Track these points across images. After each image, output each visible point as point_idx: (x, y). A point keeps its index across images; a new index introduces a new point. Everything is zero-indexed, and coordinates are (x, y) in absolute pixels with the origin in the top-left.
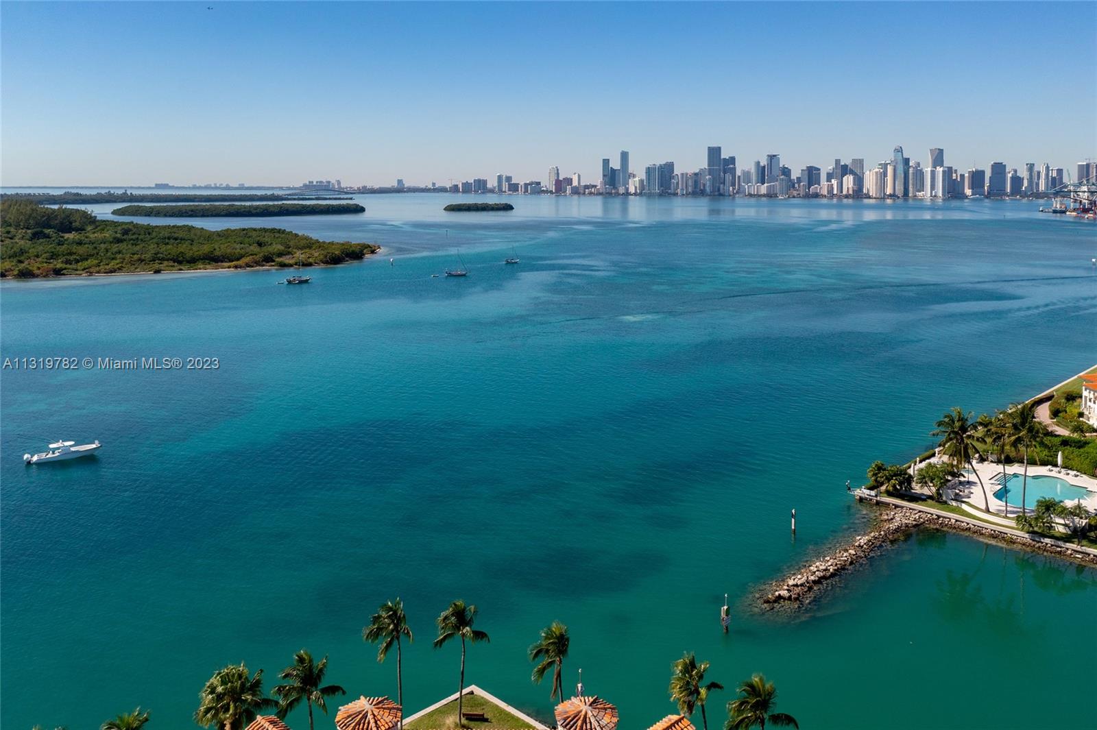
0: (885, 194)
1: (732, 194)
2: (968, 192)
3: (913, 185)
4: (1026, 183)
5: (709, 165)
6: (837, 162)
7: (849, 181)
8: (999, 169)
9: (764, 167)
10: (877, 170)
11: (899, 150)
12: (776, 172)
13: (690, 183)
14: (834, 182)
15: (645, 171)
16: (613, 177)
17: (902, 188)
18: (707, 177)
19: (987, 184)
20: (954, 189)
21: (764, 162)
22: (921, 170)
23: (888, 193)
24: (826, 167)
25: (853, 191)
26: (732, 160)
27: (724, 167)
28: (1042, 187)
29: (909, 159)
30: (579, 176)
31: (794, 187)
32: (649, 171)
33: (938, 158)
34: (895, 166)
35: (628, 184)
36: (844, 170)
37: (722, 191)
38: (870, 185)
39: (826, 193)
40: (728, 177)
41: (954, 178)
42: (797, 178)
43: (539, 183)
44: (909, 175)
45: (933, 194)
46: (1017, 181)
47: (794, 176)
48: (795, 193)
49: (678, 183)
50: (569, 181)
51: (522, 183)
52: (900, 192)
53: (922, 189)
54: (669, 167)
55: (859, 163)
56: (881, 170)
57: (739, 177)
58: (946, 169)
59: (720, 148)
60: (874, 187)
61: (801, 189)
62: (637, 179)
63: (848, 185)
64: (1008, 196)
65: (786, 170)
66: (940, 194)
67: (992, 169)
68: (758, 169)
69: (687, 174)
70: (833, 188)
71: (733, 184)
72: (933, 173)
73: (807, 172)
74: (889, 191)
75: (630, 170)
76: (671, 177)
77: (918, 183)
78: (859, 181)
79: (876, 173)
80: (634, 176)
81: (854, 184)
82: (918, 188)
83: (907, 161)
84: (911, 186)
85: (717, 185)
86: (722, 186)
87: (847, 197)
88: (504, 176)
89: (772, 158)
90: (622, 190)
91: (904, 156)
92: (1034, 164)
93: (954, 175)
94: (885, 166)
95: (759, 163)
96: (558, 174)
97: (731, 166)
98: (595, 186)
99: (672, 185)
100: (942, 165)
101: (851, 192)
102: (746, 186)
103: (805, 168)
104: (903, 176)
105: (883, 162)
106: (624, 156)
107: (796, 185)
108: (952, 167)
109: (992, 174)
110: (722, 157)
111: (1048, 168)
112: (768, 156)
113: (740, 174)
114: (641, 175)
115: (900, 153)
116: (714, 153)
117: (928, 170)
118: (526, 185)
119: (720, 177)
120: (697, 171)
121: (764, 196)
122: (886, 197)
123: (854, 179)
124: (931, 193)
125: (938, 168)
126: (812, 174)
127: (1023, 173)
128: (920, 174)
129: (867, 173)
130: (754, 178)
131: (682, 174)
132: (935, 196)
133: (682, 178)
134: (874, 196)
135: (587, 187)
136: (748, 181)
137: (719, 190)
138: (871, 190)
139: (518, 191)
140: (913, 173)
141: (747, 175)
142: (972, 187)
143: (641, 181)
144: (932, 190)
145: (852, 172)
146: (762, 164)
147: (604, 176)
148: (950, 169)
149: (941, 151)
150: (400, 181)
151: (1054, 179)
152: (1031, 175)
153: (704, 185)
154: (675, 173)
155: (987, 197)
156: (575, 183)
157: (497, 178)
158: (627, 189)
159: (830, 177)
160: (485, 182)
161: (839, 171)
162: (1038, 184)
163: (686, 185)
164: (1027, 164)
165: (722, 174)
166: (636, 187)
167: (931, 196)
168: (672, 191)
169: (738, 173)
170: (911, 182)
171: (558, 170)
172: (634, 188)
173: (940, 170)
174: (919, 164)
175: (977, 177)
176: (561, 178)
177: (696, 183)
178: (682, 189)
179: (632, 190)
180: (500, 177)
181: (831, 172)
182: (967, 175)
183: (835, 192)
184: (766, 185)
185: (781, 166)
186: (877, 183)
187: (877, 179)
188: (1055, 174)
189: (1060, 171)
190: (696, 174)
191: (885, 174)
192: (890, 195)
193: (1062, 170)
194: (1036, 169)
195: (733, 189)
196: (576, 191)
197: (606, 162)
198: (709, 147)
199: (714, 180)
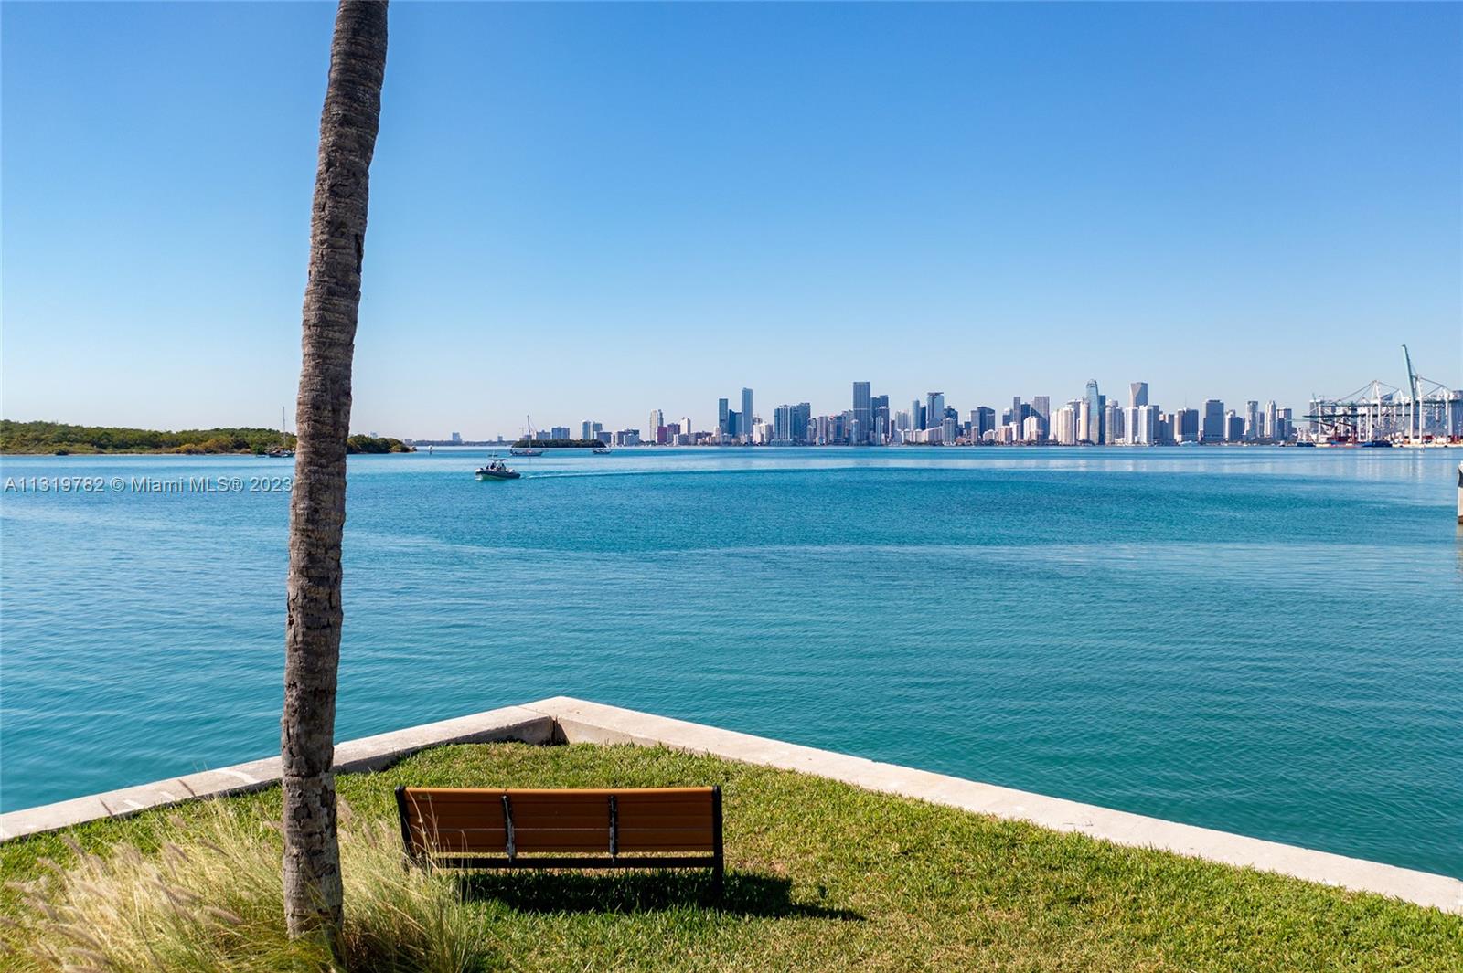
0: (1076, 440)
1: (884, 443)
2: (1178, 437)
3: (1111, 429)
4: (1247, 427)
5: (855, 406)
6: (1017, 400)
7: (1031, 425)
8: (1215, 408)
9: (925, 408)
10: (1068, 409)
11: (1094, 385)
12: (939, 415)
13: (831, 429)
14: (1013, 425)
15: (773, 414)
16: (733, 424)
17: (1098, 435)
18: (853, 422)
19: (1201, 429)
20: (1162, 434)
21: (924, 403)
22: (1120, 411)
23: (1080, 439)
24: (1002, 408)
25: (1038, 436)
26: (884, 400)
27: (874, 408)
28: (1268, 431)
29: (1105, 396)
30: (689, 422)
31: (961, 434)
32: (778, 413)
33: (1141, 396)
34: (1089, 404)
35: (752, 432)
36: (1026, 411)
37: (871, 440)
38: (1058, 429)
39: (1003, 440)
40: (880, 421)
41: (1161, 419)
42: (966, 423)
43: (636, 432)
44: (1106, 419)
45: (1136, 440)
46: (1237, 423)
47: (961, 422)
48: (965, 440)
49: (815, 430)
50: (677, 428)
51: (614, 432)
52: (1095, 437)
53: (1121, 433)
54: (805, 409)
55: (1044, 401)
56: (1073, 409)
57: (893, 422)
58: (1152, 408)
59: (868, 383)
60: (1064, 431)
61: (973, 434)
62: (763, 425)
63: (1030, 428)
64: (1227, 442)
65: (952, 413)
66: (1144, 440)
67: (1207, 407)
68: (917, 411)
69: (827, 418)
70: (1012, 433)
71: (886, 431)
72: (1135, 414)
73: (978, 414)
74: (1082, 436)
75: (755, 414)
76: (807, 422)
77: (1117, 427)
78: (1044, 424)
79: (1066, 412)
80: (760, 421)
81: (1038, 428)
82: (1117, 432)
83: (1102, 399)
84: (1107, 431)
85: (866, 431)
86: (871, 432)
87: (1029, 443)
88: (592, 424)
89: (935, 397)
90: (744, 439)
91: (1100, 394)
92: (1257, 403)
93: (1161, 416)
94: (1077, 405)
95: (918, 403)
96: (662, 419)
97: (883, 408)
98: (710, 434)
99: (808, 433)
100: (1146, 404)
101: (1034, 438)
102: (903, 434)
103: (976, 409)
104: (1098, 417)
105: (1073, 401)
106: (747, 396)
107: (965, 432)
108: (1158, 406)
109: (1207, 415)
110: (871, 396)
111: (1274, 407)
112: (930, 394)
113: (894, 419)
114: (768, 419)
115: (1095, 389)
116: (861, 390)
117: (1128, 411)
118: (621, 434)
119: (869, 422)
120: (840, 414)
121: (925, 443)
122: (1078, 443)
123: (1038, 421)
124: (1133, 438)
125: (1141, 407)
126: (985, 417)
127: (1245, 415)
128: (1118, 416)
129: (1053, 415)
130: (912, 422)
131: (821, 418)
132: (1138, 443)
133: (822, 423)
134: (1063, 442)
135: (699, 435)
136: (905, 426)
137: (868, 438)
138: (1059, 434)
139: (610, 442)
140: (1111, 414)
141: (903, 419)
142: (1183, 432)
143: (769, 428)
144: (1136, 433)
145: (1035, 413)
146: (922, 405)
147: (721, 421)
149: (1145, 386)
150: (455, 435)
152: (1254, 416)
153: (849, 432)
154: (812, 417)
155: (1201, 444)
156: (684, 431)
157: (582, 426)
158: (751, 438)
159: (1006, 420)
160: (567, 431)
161: (1019, 412)
162: (1262, 428)
163: (827, 431)
164: (1249, 403)
165: (872, 418)
166: (762, 435)
167: (1133, 443)
168: (809, 440)
169: (892, 417)
170: (1107, 425)
171: (661, 414)
172: (759, 436)
173: (1143, 409)
174: (1117, 404)
175: (1189, 419)
176: (665, 425)
177: (839, 429)
178: (821, 437)
179: (757, 439)
180: (586, 425)
181: (1008, 414)
182: (1176, 416)
183: (1014, 439)
184: (927, 430)
185: (946, 407)
186: (1066, 427)
187: (1066, 420)
188: (1282, 415)
189: (1288, 412)
190: (839, 418)
191: (1077, 415)
192: (1084, 441)
193: (1290, 410)
194: (1260, 409)
195: (886, 437)
196: (685, 440)
197: (723, 403)
198: (855, 383)
199: (861, 426)
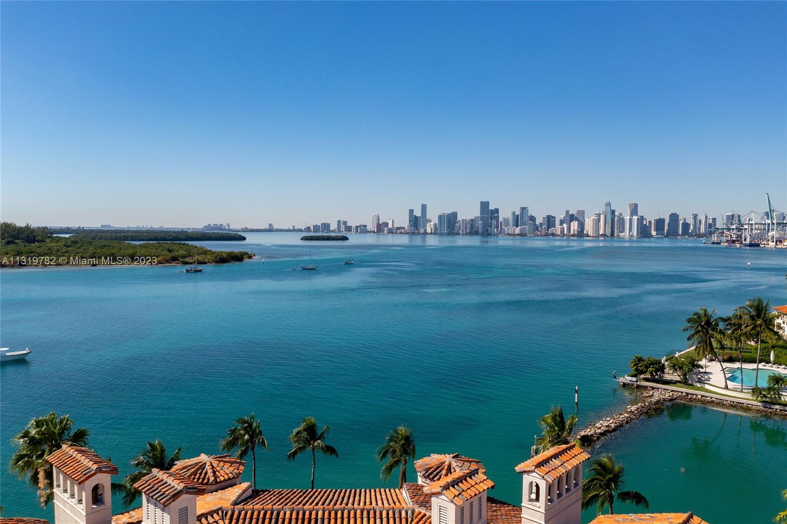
0: (598, 234)
1: (496, 234)
2: (654, 233)
3: (617, 228)
4: (692, 227)
5: (481, 214)
6: (567, 212)
7: (575, 225)
8: (674, 217)
9: (518, 215)
10: (594, 217)
11: (609, 204)
12: (526, 219)
13: (468, 226)
14: (565, 226)
15: (437, 218)
16: (416, 222)
17: (610, 231)
18: (480, 222)
19: (666, 228)
20: (644, 231)
21: (518, 212)
22: (623, 218)
23: (601, 234)
24: (560, 216)
25: (578, 232)
26: (497, 211)
27: (491, 215)
28: (702, 230)
29: (615, 210)
30: (393, 221)
31: (538, 229)
32: (440, 217)
33: (634, 210)
34: (605, 215)
35: (426, 227)
36: (572, 218)
37: (489, 232)
38: (589, 228)
39: (559, 233)
40: (494, 222)
41: (645, 223)
42: (540, 223)
43: (365, 226)
44: (614, 221)
45: (631, 234)
46: (686, 226)
47: (538, 223)
48: (539, 233)
49: (460, 226)
50: (386, 224)
51: (354, 226)
52: (608, 233)
53: (623, 231)
54: (454, 215)
55: (582, 213)
56: (597, 218)
57: (501, 222)
58: (640, 217)
59: (488, 202)
60: (592, 229)
61: (543, 230)
62: (432, 223)
63: (574, 228)
64: (680, 236)
65: (533, 218)
66: (635, 234)
67: (670, 217)
68: (514, 217)
69: (466, 220)
70: (564, 230)
71: (497, 228)
72: (631, 220)
73: (546, 219)
74: (601, 232)
75: (428, 217)
76: (455, 222)
77: (621, 226)
78: (582, 225)
79: (593, 219)
80: (430, 221)
81: (578, 227)
82: (621, 230)
83: (613, 212)
84: (616, 229)
85: (487, 227)
86: (489, 228)
87: (573, 236)
88: (342, 221)
89: (523, 209)
90: (422, 231)
91: (612, 209)
92: (697, 215)
93: (645, 221)
94: (599, 215)
95: (514, 213)
96: (379, 219)
97: (496, 215)
98: (404, 228)
99: (456, 228)
100: (636, 215)
101: (576, 233)
102: (506, 229)
103: (545, 217)
104: (610, 222)
105: (598, 213)
106: (424, 207)
107: (539, 228)
108: (643, 216)
109: (670, 221)
110: (490, 209)
111: (706, 217)
112: (521, 208)
113: (502, 221)
114: (435, 220)
115: (609, 206)
116: (484, 205)
117: (627, 218)
118: (357, 227)
119: (488, 222)
120: (473, 218)
121: (518, 235)
122: (600, 236)
123: (578, 224)
124: (629, 233)
125: (634, 216)
126: (550, 221)
127: (690, 221)
128: (622, 221)
129: (587, 220)
130: (511, 223)
131: (463, 220)
132: (632, 236)
133: (463, 223)
134: (591, 235)
135: (398, 228)
136: (507, 225)
137: (487, 231)
138: (589, 231)
139: (351, 231)
140: (618, 220)
141: (506, 221)
142: (657, 230)
143: (435, 225)
144: (630, 232)
145: (577, 219)
146: (516, 214)
147: (410, 221)
148: (642, 217)
149: (636, 205)
150: (270, 225)
151: (710, 225)
152: (695, 222)
153: (478, 228)
154: (458, 219)
155: (666, 237)
156: (390, 226)
157: (337, 223)
158: (426, 230)
159: (562, 222)
160: (329, 225)
161: (568, 218)
162: (700, 228)
163: (466, 227)
164: (693, 215)
165: (490, 220)
166: (431, 229)
167: (629, 235)
168: (456, 232)
169: (501, 220)
170: (616, 226)
171: (378, 217)
172: (430, 229)
173: (635, 218)
174: (621, 214)
175: (660, 223)
176: (380, 223)
177: (472, 226)
178: (463, 231)
179: (429, 231)
180: (339, 222)
181: (563, 219)
182: (653, 222)
183: (565, 233)
184: (519, 227)
185: (529, 215)
186: (593, 226)
187: (593, 224)
188: (711, 222)
189: (714, 220)
190: (472, 220)
191: (599, 220)
192: (602, 235)
193: (715, 219)
194: (699, 218)
195: (497, 231)
196: (391, 231)
197: (411, 211)
198: (481, 202)
199: (484, 224)
